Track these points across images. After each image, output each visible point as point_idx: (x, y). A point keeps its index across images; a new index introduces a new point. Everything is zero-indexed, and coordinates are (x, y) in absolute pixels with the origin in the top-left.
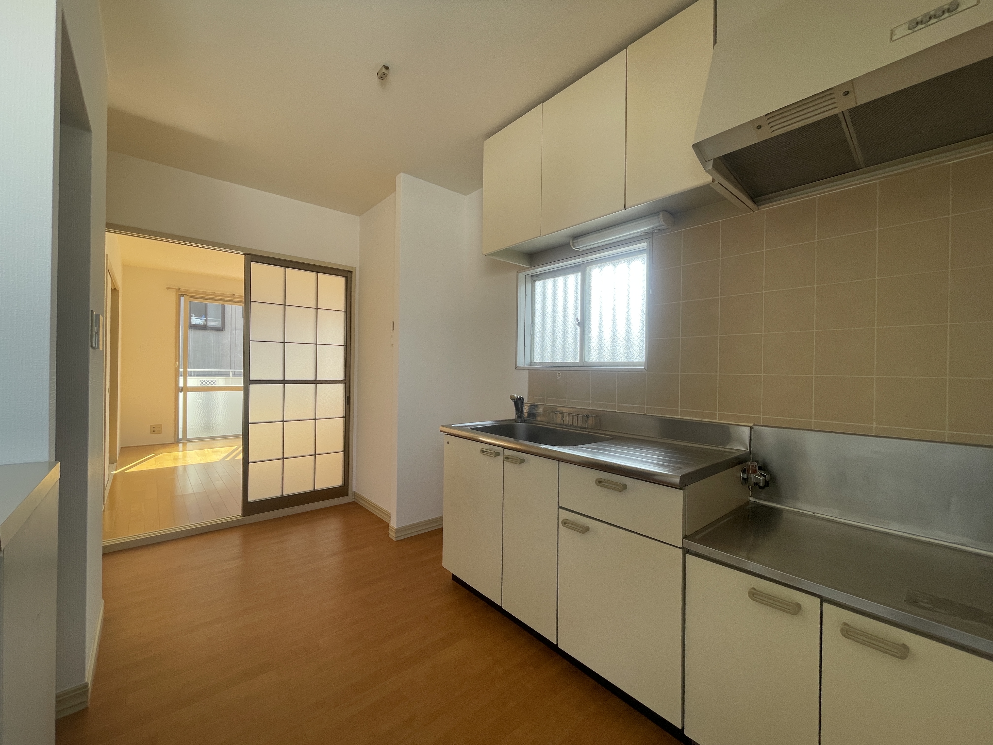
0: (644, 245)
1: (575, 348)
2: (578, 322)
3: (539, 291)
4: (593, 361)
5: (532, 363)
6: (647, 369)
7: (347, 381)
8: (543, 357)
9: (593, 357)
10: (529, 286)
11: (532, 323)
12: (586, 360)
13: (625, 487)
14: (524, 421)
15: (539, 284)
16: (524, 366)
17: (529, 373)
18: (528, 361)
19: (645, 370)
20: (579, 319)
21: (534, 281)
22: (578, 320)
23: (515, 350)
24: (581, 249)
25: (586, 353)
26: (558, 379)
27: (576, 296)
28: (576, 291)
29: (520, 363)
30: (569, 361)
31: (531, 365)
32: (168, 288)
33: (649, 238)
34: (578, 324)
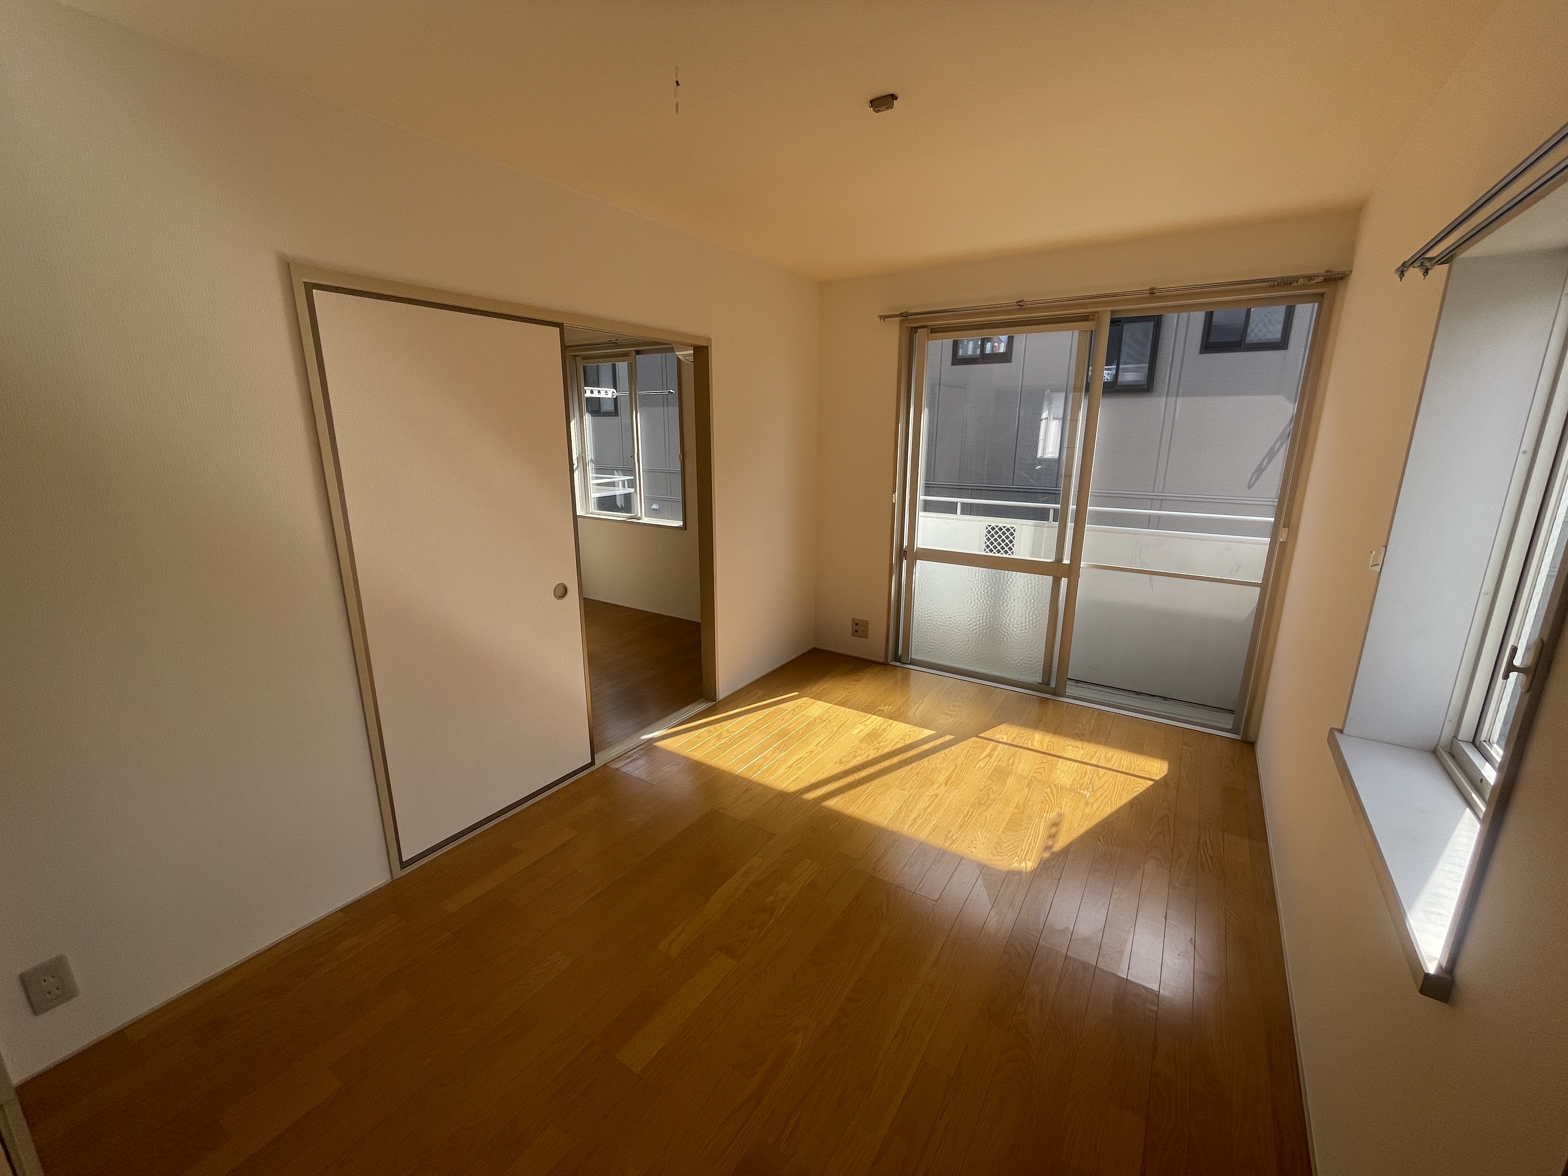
32: (884, 317)
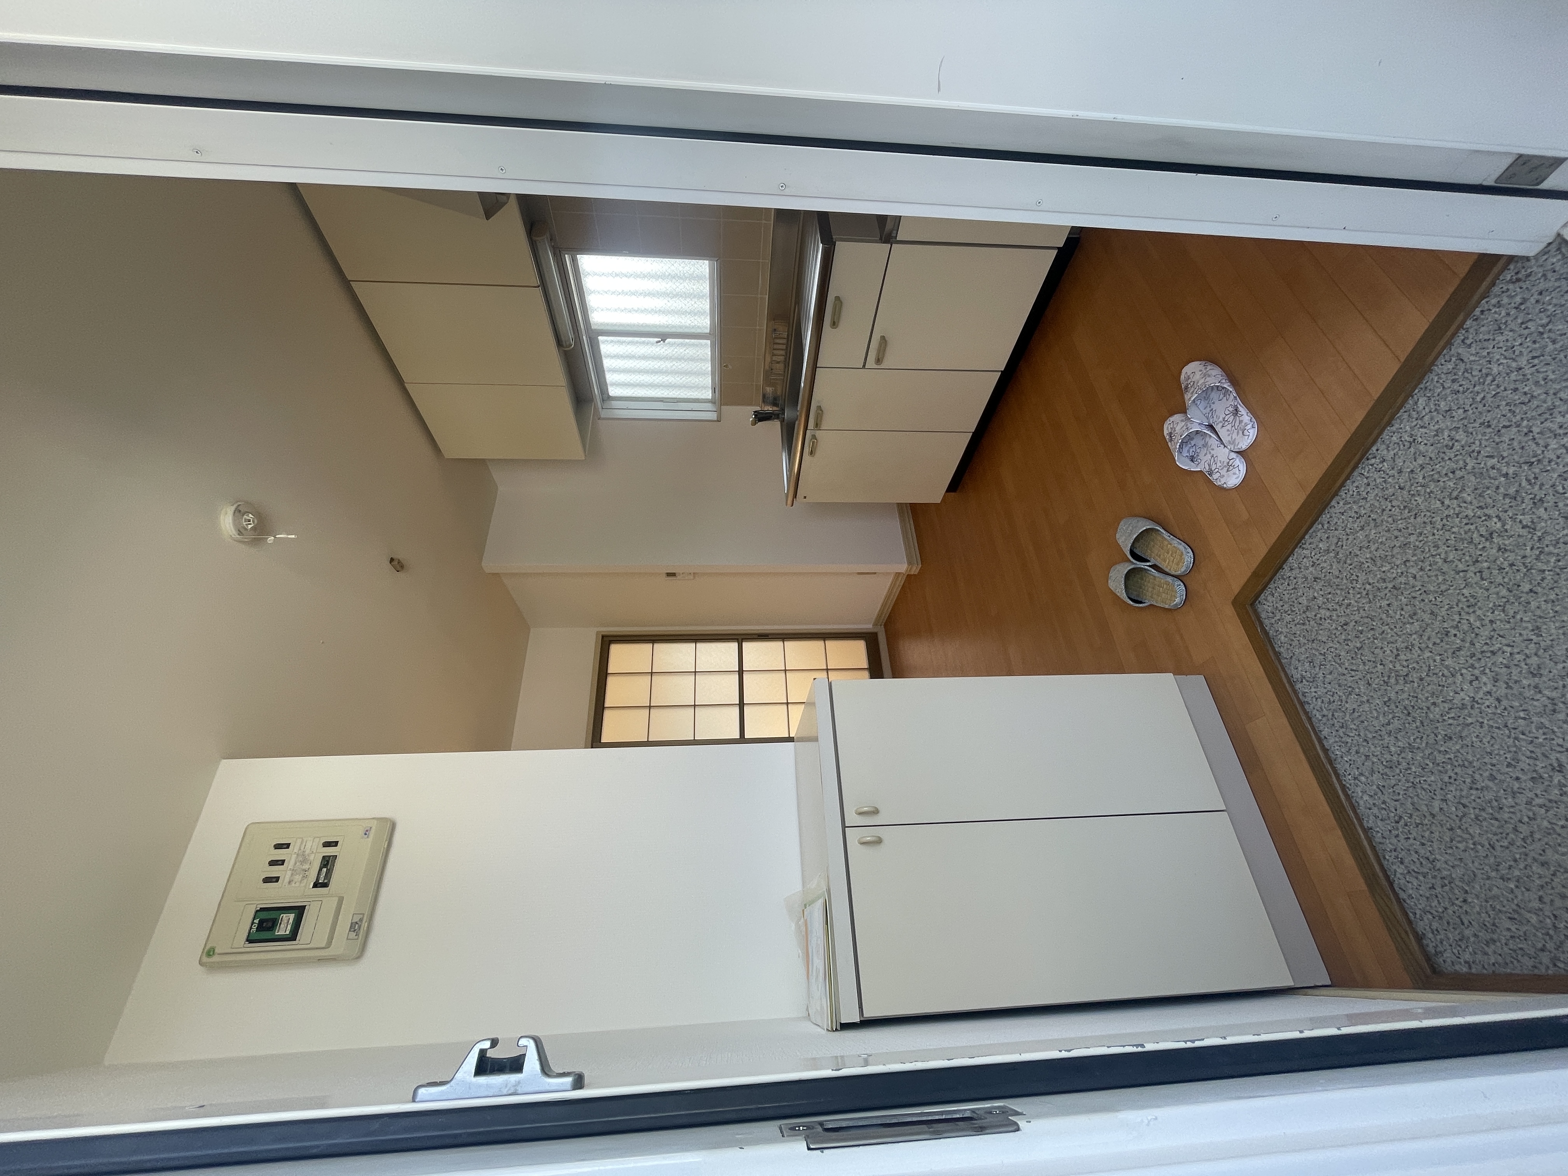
1: (693, 345)
3: (621, 390)
4: (709, 323)
5: (712, 401)
6: (716, 259)
7: (740, 638)
8: (704, 388)
9: (704, 323)
10: (615, 404)
11: (662, 401)
12: (708, 331)
13: (838, 298)
14: (783, 410)
15: (613, 391)
16: (716, 411)
17: (724, 405)
18: (709, 406)
20: (657, 340)
21: (610, 398)
22: (659, 342)
23: (697, 423)
25: (699, 331)
26: (731, 368)
27: (629, 343)
28: (622, 343)
29: (713, 416)
30: (710, 353)
31: (714, 403)
33: (560, 252)
34: (664, 340)
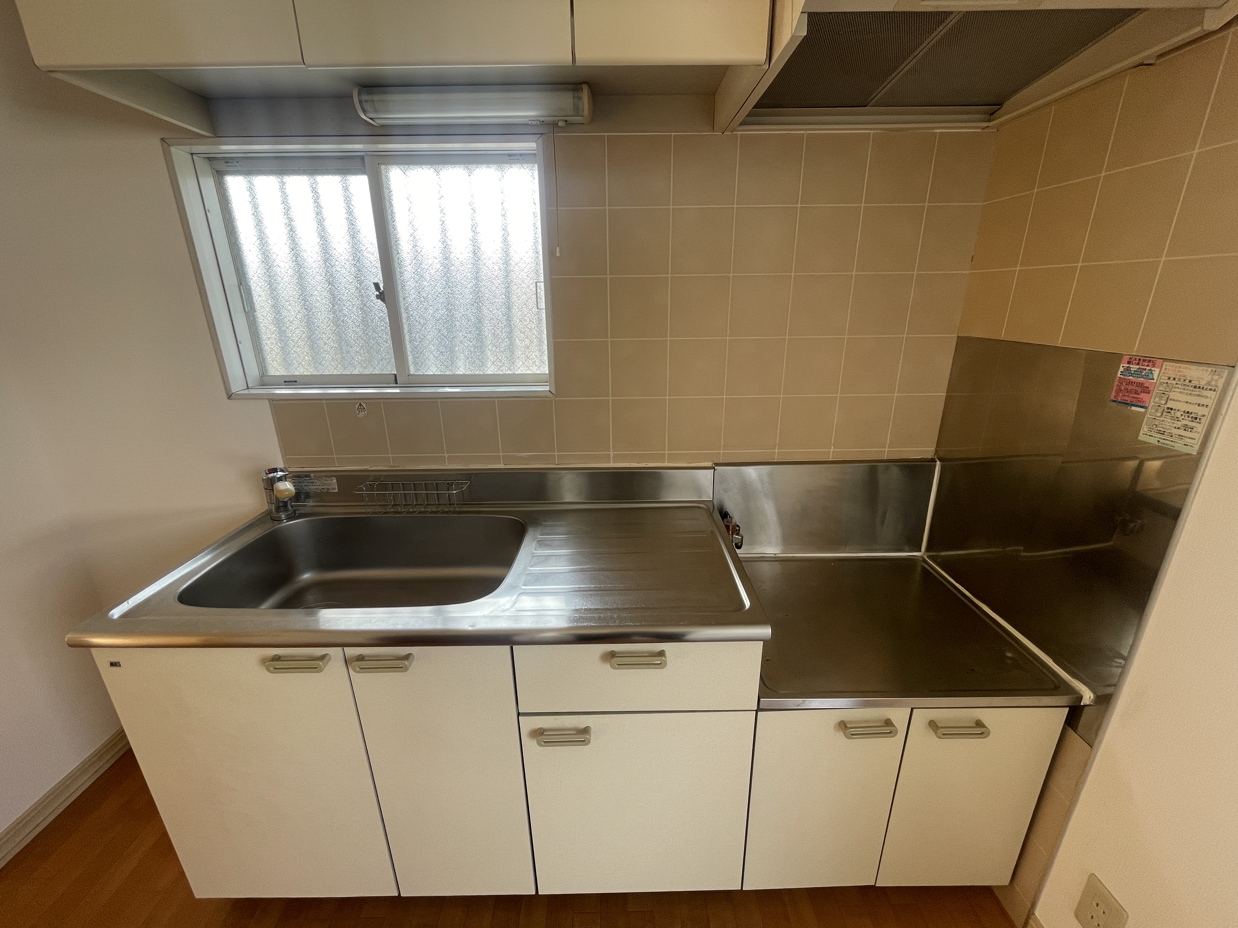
0: (530, 145)
2: (380, 292)
3: (242, 202)
5: (266, 377)
6: (554, 392)
10: (208, 184)
11: (240, 284)
15: (238, 181)
16: (248, 388)
19: (551, 395)
20: (381, 286)
21: (221, 173)
24: (378, 121)
26: (359, 416)
31: (265, 384)
33: (541, 134)
